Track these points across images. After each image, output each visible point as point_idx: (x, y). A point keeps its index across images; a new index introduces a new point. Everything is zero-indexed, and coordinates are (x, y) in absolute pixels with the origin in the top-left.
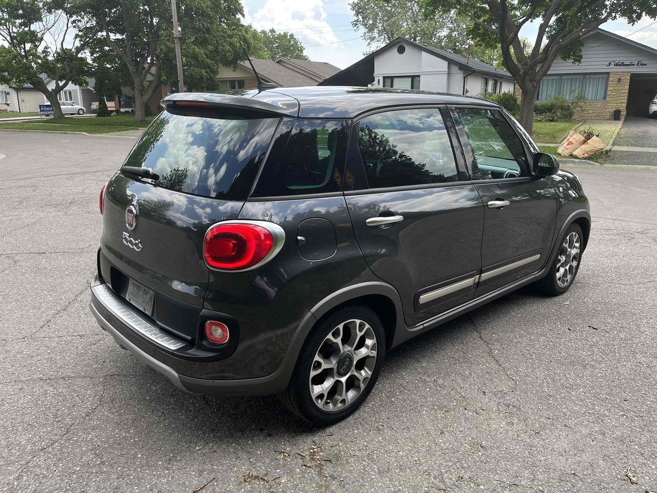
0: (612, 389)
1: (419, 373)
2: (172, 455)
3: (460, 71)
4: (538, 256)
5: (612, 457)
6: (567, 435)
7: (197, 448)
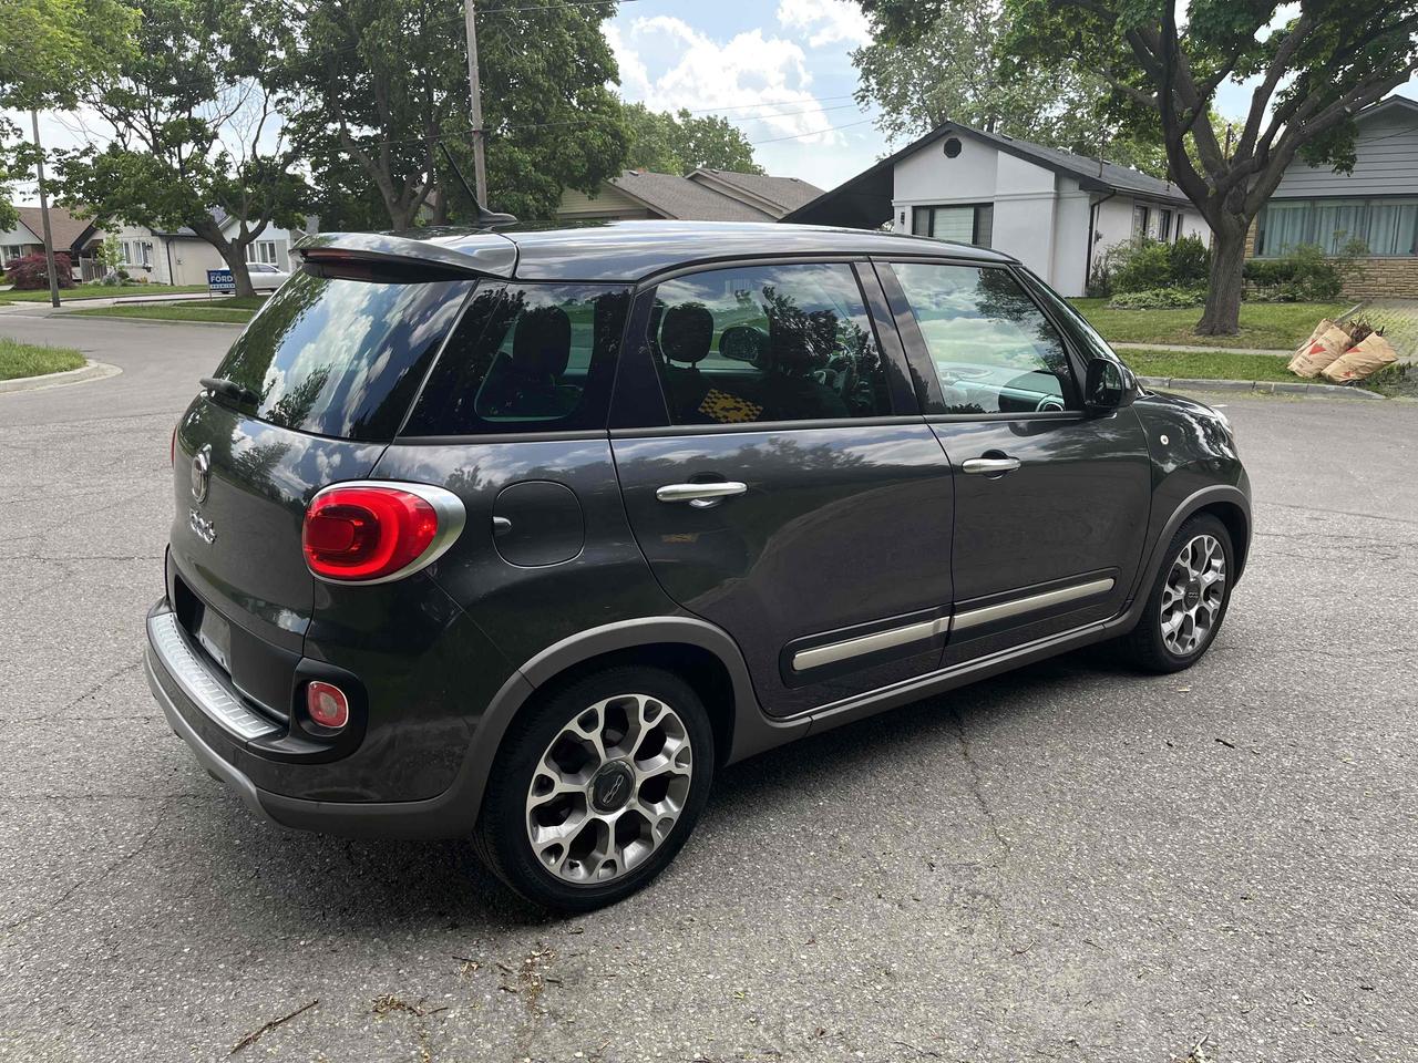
0: (1221, 872)
1: (804, 820)
2: (248, 953)
3: (1082, 193)
4: (1107, 584)
5: (1171, 1015)
6: (1085, 961)
7: (302, 943)
